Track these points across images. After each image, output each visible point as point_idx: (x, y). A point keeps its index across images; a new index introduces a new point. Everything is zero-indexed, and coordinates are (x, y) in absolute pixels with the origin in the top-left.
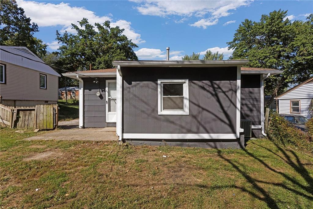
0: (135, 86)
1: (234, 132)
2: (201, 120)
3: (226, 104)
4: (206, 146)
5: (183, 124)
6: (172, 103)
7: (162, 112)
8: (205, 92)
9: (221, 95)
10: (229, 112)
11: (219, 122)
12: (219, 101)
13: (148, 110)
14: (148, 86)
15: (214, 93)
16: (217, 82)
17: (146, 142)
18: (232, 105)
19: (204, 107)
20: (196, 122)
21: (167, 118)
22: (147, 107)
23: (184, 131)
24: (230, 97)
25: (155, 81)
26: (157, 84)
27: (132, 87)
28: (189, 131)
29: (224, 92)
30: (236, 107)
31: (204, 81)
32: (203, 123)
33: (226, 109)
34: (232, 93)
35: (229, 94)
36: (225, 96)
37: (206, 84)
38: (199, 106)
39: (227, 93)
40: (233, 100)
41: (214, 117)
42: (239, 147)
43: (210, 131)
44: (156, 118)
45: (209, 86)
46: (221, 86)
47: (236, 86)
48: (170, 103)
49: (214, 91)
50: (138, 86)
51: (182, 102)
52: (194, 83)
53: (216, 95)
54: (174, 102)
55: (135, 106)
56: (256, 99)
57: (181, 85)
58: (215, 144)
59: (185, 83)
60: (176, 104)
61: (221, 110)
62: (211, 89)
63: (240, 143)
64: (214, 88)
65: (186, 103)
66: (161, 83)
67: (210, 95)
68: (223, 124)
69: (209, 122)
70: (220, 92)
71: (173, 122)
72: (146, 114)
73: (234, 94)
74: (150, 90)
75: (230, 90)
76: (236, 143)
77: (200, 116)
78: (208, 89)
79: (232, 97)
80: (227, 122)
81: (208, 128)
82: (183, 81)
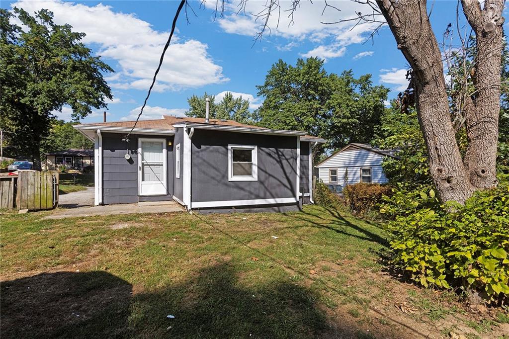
0: (205, 150)
1: (295, 196)
2: (268, 186)
3: (288, 170)
4: (271, 211)
5: (252, 190)
6: (242, 169)
7: (232, 178)
8: (271, 159)
9: (284, 162)
10: (290, 178)
11: (283, 187)
12: (282, 167)
13: (217, 175)
14: (217, 151)
15: (278, 159)
16: (282, 150)
17: (215, 211)
18: (293, 171)
19: (271, 173)
20: (263, 188)
21: (237, 185)
22: (217, 173)
23: (253, 197)
24: (292, 164)
25: (225, 146)
26: (227, 149)
27: (202, 151)
28: (258, 197)
29: (287, 160)
30: (296, 173)
31: (270, 149)
32: (269, 189)
33: (288, 175)
34: (293, 161)
35: (291, 161)
36: (288, 163)
37: (272, 151)
38: (266, 172)
39: (289, 161)
40: (294, 167)
41: (278, 182)
42: (298, 210)
43: (275, 196)
44: (226, 185)
45: (275, 153)
46: (284, 154)
47: (296, 154)
48: (239, 169)
49: (279, 158)
50: (208, 150)
51: (251, 167)
52: (262, 150)
53: (280, 162)
54: (244, 169)
55: (204, 173)
56: (305, 166)
57: (250, 151)
58: (279, 209)
59: (254, 149)
60: (246, 170)
61: (285, 177)
62: (276, 156)
63: (298, 206)
64: (279, 155)
65: (255, 169)
66: (232, 148)
67: (276, 162)
68: (286, 189)
69: (274, 188)
70: (283, 159)
71: (242, 189)
72: (216, 180)
73: (295, 162)
74: (221, 155)
75: (291, 158)
76: (296, 206)
77: (267, 181)
78: (274, 156)
79: (293, 164)
80: (289, 186)
81: (274, 193)
82: (253, 147)
